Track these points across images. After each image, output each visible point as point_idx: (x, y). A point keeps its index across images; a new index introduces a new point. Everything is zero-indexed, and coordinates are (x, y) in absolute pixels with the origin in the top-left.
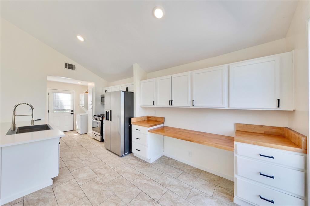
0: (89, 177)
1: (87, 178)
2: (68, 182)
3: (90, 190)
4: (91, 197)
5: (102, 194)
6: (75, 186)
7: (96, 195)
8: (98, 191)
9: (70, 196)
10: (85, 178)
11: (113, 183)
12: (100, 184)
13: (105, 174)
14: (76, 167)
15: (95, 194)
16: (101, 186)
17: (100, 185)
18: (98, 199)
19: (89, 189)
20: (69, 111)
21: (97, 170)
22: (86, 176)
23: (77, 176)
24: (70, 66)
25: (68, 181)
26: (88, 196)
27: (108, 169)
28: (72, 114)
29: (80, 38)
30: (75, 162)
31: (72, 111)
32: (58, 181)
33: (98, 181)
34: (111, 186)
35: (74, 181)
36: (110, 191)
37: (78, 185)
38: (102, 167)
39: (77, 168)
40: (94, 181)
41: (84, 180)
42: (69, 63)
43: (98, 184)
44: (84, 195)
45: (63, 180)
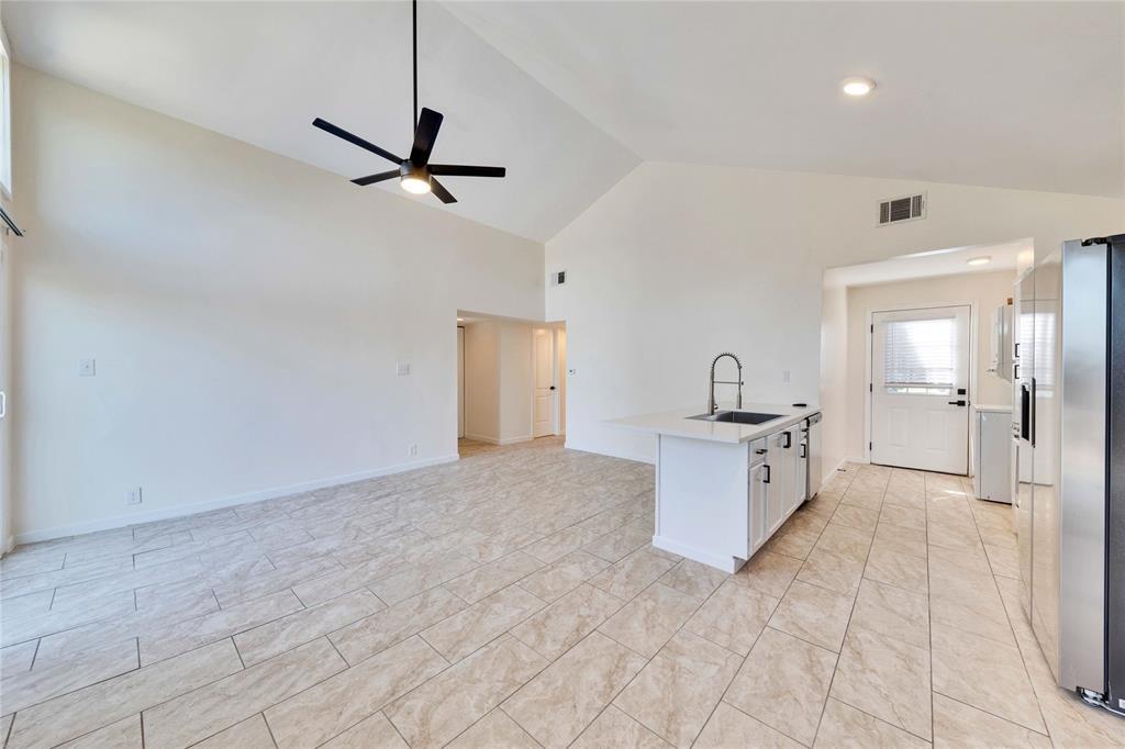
0: (816, 629)
1: (805, 629)
2: (759, 596)
3: (770, 657)
4: (750, 672)
5: (780, 699)
6: (758, 617)
7: (766, 683)
8: (781, 682)
9: (724, 625)
10: (801, 624)
11: (855, 722)
12: (813, 675)
13: (873, 671)
14: (822, 580)
15: (766, 678)
16: (809, 681)
17: (808, 678)
18: (755, 695)
19: (772, 654)
20: (947, 392)
21: (863, 635)
22: (814, 621)
23: (793, 602)
24: (899, 210)
25: (762, 594)
26: (749, 664)
27: (910, 670)
28: (961, 403)
29: (856, 89)
30: (840, 566)
31: (962, 392)
32: (750, 576)
33: (819, 662)
34: (835, 718)
35: (771, 603)
36: (811, 725)
37: (767, 619)
38: (899, 645)
39: (821, 584)
40: (809, 651)
41: (793, 623)
42: (894, 199)
43: (809, 669)
44: (744, 652)
45: (759, 581)
